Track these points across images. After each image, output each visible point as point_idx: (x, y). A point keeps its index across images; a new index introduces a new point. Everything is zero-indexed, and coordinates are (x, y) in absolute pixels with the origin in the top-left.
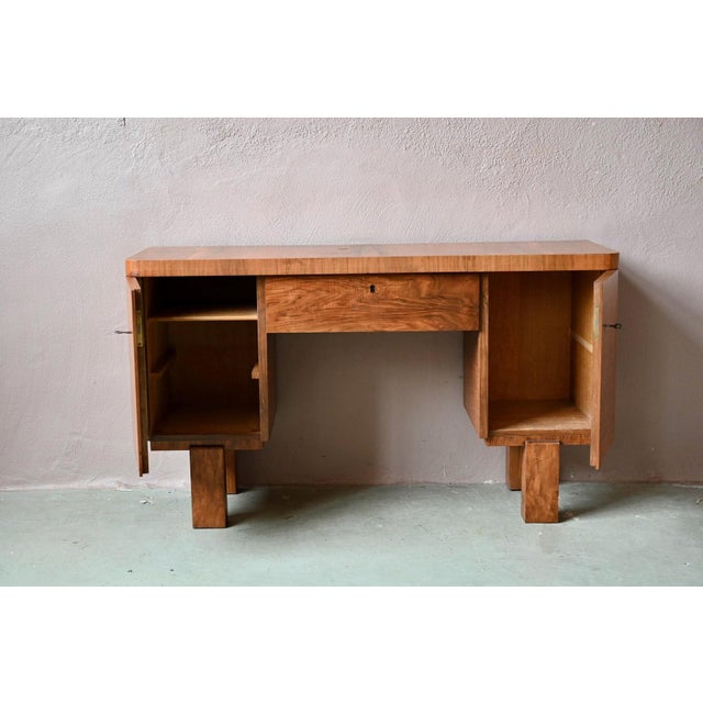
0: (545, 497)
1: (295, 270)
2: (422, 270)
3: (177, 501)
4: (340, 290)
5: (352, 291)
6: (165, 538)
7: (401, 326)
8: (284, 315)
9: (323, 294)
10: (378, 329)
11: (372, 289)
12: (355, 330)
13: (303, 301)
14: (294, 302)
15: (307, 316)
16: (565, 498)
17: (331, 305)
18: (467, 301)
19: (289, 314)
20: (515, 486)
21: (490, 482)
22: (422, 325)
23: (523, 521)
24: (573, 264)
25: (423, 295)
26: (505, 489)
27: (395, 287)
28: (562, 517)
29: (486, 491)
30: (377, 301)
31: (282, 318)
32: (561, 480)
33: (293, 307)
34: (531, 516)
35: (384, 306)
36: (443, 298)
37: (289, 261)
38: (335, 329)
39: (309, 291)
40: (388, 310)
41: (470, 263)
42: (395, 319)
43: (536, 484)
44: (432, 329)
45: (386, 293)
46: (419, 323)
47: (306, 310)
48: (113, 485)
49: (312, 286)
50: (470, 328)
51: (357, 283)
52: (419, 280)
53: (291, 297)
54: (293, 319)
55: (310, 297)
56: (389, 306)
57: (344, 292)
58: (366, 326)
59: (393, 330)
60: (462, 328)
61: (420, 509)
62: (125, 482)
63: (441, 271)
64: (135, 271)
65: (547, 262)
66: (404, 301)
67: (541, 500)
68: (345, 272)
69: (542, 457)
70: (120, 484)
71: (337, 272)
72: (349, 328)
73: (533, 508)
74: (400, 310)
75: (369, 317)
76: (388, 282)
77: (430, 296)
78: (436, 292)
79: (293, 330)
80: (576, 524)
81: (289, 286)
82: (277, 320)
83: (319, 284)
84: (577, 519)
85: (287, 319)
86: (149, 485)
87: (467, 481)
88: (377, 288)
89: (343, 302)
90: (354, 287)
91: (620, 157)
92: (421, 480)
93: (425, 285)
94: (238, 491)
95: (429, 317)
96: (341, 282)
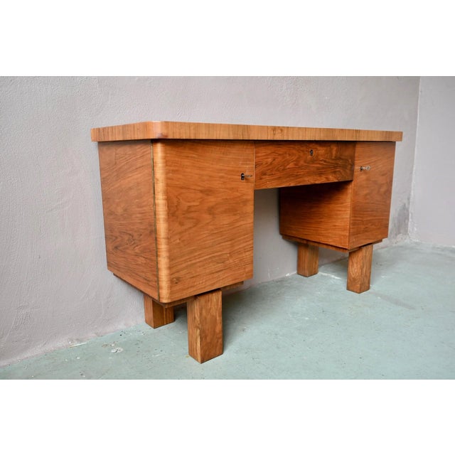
1: (278, 137)
2: (338, 139)
4: (295, 152)
5: (301, 154)
7: (322, 179)
8: (265, 174)
9: (287, 157)
10: (313, 182)
11: (311, 153)
12: (302, 184)
13: (277, 161)
14: (271, 164)
15: (278, 175)
17: (291, 165)
18: (350, 161)
19: (268, 173)
25: (333, 158)
27: (321, 151)
30: (313, 161)
31: (264, 177)
33: (270, 167)
35: (316, 166)
36: (342, 159)
38: (292, 184)
39: (280, 155)
40: (318, 169)
41: (358, 135)
42: (320, 174)
44: (336, 181)
45: (318, 155)
46: (330, 177)
47: (278, 170)
49: (282, 150)
50: (350, 179)
51: (305, 149)
53: (270, 160)
54: (270, 178)
55: (279, 159)
56: (318, 165)
57: (298, 155)
58: (307, 181)
59: (319, 182)
63: (347, 139)
66: (325, 161)
72: (299, 183)
74: (323, 168)
75: (309, 174)
76: (319, 147)
77: (336, 158)
78: (338, 154)
79: (269, 186)
82: (261, 179)
85: (267, 177)
88: (314, 152)
89: (297, 163)
90: (303, 151)
93: (334, 148)
95: (335, 172)
96: (297, 147)
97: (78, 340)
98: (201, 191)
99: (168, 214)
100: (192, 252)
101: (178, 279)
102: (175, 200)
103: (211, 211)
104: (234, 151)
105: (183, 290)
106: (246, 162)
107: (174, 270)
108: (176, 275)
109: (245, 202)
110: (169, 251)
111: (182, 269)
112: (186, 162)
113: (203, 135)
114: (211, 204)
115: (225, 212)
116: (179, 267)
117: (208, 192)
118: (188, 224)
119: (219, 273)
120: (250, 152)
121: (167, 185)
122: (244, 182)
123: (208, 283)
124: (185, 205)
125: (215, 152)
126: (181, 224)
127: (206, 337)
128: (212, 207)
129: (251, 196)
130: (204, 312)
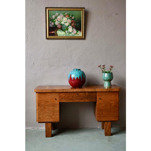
0: (109, 131)
1: (64, 91)
2: (87, 91)
3: (42, 132)
4: (72, 95)
5: (74, 95)
6: (40, 139)
7: (83, 101)
9: (69, 95)
10: (79, 101)
11: (78, 94)
12: (75, 102)
13: (66, 96)
14: (64, 97)
15: (66, 99)
16: (112, 131)
17: (71, 97)
18: (94, 96)
19: (63, 99)
20: (103, 128)
21: (99, 127)
22: (87, 101)
23: (105, 136)
24: (113, 90)
26: (101, 129)
27: (82, 94)
28: (112, 135)
29: (98, 129)
30: (79, 96)
32: (112, 127)
34: (106, 134)
36: (90, 96)
37: (63, 90)
38: (71, 102)
40: (81, 98)
41: (95, 90)
42: (82, 100)
43: (107, 129)
44: (88, 101)
45: (80, 95)
46: (86, 100)
47: (66, 98)
48: (31, 128)
49: (67, 94)
50: (95, 101)
51: (75, 93)
52: (86, 93)
53: (64, 96)
54: (64, 100)
55: (67, 96)
57: (73, 95)
58: (77, 101)
59: (82, 101)
60: (94, 101)
61: (86, 133)
62: (33, 128)
63: (90, 91)
64: (36, 91)
65: (108, 90)
66: (83, 96)
67: (108, 132)
68: (73, 91)
69: (108, 124)
70: (32, 128)
71: (72, 91)
73: (107, 133)
74: (83, 98)
75: (77, 99)
76: (81, 93)
77: (88, 96)
78: (89, 95)
79: (64, 102)
80: (114, 136)
81: (63, 94)
82: (61, 100)
83: (68, 93)
84: (114, 135)
85: (63, 100)
86: (37, 129)
87: (94, 127)
88: (79, 94)
89: (73, 97)
90: (75, 94)
91: (120, 70)
92: (86, 127)
93: (87, 94)
94: (53, 130)
95: (88, 99)
96: (72, 93)
97: (33, 129)
98: (45, 102)
99: (38, 105)
100: (43, 113)
101: (40, 118)
102: (39, 103)
103: (47, 105)
104: (53, 94)
105: (41, 120)
106: (57, 96)
107: (39, 116)
108: (39, 117)
109: (57, 105)
110: (38, 112)
111: (41, 116)
112: (42, 96)
113: (44, 91)
114: (48, 104)
115: (51, 106)
116: (40, 116)
117: (47, 102)
118: (42, 108)
119: (50, 119)
120: (57, 94)
121: (38, 100)
122: (56, 100)
123: (47, 120)
124: (41, 104)
125: (48, 94)
126: (41, 107)
127: (47, 132)
128: (48, 105)
129: (58, 103)
130: (46, 126)
